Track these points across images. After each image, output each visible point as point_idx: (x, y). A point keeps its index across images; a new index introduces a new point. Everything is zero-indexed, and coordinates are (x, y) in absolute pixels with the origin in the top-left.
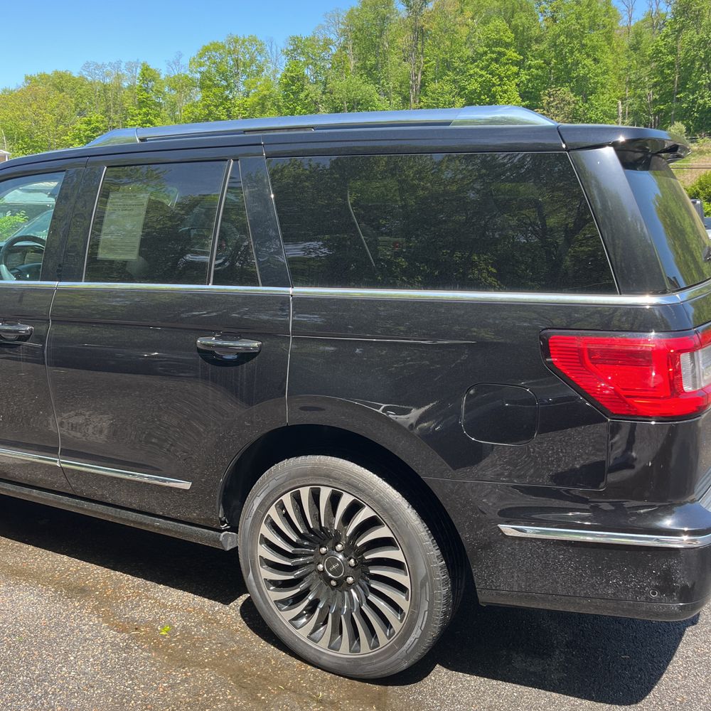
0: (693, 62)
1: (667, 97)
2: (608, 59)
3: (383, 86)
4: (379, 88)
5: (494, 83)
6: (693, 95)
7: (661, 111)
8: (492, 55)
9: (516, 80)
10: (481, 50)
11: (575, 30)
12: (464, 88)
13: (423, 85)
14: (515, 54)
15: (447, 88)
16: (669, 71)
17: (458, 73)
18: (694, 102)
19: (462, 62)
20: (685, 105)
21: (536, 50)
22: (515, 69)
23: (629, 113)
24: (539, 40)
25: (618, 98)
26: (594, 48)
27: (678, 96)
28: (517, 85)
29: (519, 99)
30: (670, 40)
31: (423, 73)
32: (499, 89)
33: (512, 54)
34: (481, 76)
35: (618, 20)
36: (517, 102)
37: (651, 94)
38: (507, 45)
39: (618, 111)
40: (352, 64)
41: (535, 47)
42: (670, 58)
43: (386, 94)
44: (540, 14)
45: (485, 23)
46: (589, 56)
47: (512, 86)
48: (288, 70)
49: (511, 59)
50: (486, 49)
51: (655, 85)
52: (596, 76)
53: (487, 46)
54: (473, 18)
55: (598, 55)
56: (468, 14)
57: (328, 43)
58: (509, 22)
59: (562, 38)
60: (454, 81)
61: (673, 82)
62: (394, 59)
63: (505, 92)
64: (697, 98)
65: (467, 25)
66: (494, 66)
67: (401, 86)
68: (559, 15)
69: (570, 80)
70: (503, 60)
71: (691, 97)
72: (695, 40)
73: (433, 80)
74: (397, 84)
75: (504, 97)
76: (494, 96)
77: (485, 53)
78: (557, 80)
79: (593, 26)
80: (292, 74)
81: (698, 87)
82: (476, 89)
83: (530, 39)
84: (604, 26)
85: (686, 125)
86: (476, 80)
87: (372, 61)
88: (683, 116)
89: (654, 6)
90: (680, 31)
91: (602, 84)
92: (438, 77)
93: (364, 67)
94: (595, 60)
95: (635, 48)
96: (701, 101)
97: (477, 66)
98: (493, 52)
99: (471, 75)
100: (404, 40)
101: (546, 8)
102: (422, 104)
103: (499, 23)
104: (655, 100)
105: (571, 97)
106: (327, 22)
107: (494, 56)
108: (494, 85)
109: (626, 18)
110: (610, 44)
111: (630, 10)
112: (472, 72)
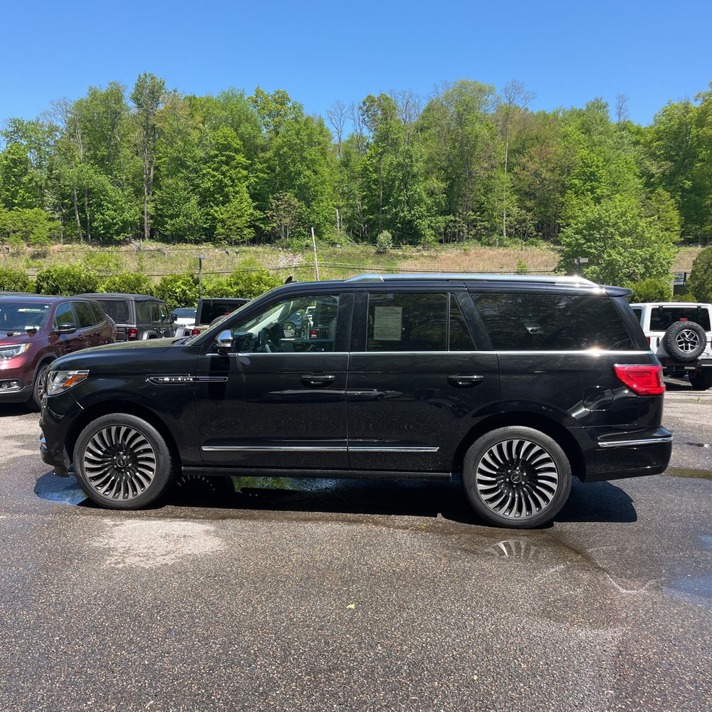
0: (393, 182)
1: (374, 208)
2: (325, 171)
3: (116, 177)
4: (111, 179)
5: (226, 184)
6: (396, 209)
7: (369, 220)
8: (222, 158)
9: (246, 183)
10: (212, 153)
11: (296, 143)
12: (198, 186)
13: (156, 179)
14: (244, 159)
15: (181, 184)
16: (374, 187)
17: (191, 172)
18: (396, 214)
19: (195, 162)
20: (389, 217)
21: (263, 157)
22: (245, 173)
23: (343, 220)
24: (264, 149)
25: (334, 206)
26: (313, 161)
27: (383, 209)
28: (248, 187)
29: (250, 200)
30: (374, 161)
31: (156, 168)
32: (231, 189)
33: (240, 158)
34: (214, 176)
35: (330, 140)
36: (248, 203)
37: (360, 206)
38: (237, 151)
39: (336, 217)
40: (80, 153)
41: (261, 155)
42: (375, 176)
43: (119, 185)
44: (263, 127)
45: (215, 128)
46: (309, 168)
47: (243, 188)
48: (9, 152)
49: (240, 163)
50: (216, 152)
51: (363, 198)
52: (316, 185)
53: (218, 149)
54: (203, 123)
55: (317, 168)
56: (198, 118)
57: (53, 130)
58: (236, 130)
59: (285, 149)
60: (189, 179)
61: (379, 197)
62: (126, 152)
63: (237, 193)
64: (398, 211)
65: (199, 129)
66: (224, 168)
67: (134, 178)
68: (282, 130)
69: (293, 187)
70: (234, 163)
71: (394, 210)
72: (395, 163)
73: (167, 176)
74: (130, 176)
75: (237, 198)
76: (226, 196)
77: (216, 156)
78: (282, 185)
79: (311, 143)
80: (14, 157)
81: (398, 202)
82: (209, 188)
83: (256, 147)
84: (319, 144)
85: (391, 233)
86: (209, 179)
87: (103, 152)
88: (389, 225)
89: (359, 131)
90: (381, 154)
91: (321, 193)
92: (172, 174)
93: (94, 157)
94: (314, 171)
95: (345, 164)
96: (402, 215)
97: (209, 167)
98: (223, 156)
99: (204, 175)
100: (137, 136)
101: (269, 122)
102: (156, 196)
103: (228, 131)
104: (364, 211)
105: (295, 201)
106: (53, 109)
107: (224, 158)
108: (226, 186)
109: (336, 138)
110: (325, 159)
111: (340, 132)
112: (204, 171)
